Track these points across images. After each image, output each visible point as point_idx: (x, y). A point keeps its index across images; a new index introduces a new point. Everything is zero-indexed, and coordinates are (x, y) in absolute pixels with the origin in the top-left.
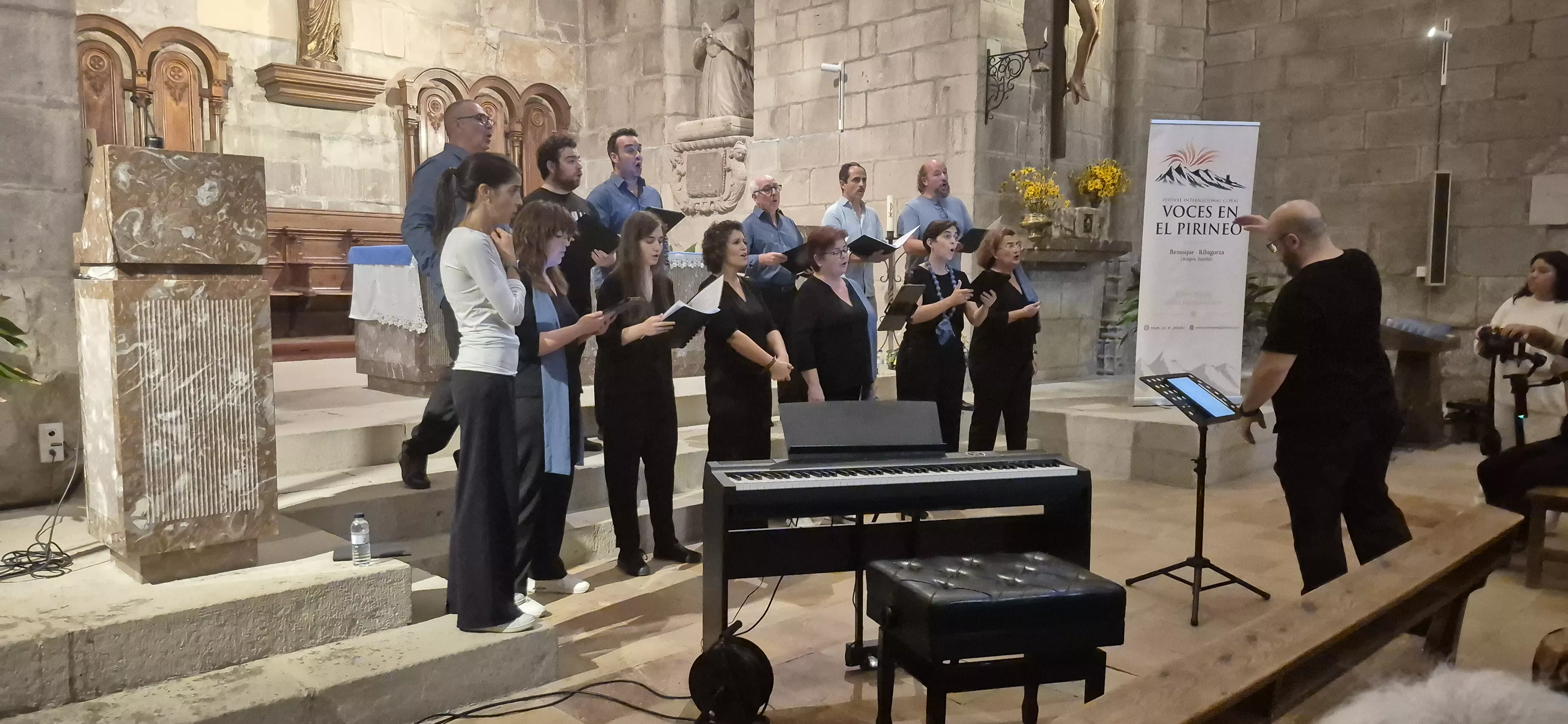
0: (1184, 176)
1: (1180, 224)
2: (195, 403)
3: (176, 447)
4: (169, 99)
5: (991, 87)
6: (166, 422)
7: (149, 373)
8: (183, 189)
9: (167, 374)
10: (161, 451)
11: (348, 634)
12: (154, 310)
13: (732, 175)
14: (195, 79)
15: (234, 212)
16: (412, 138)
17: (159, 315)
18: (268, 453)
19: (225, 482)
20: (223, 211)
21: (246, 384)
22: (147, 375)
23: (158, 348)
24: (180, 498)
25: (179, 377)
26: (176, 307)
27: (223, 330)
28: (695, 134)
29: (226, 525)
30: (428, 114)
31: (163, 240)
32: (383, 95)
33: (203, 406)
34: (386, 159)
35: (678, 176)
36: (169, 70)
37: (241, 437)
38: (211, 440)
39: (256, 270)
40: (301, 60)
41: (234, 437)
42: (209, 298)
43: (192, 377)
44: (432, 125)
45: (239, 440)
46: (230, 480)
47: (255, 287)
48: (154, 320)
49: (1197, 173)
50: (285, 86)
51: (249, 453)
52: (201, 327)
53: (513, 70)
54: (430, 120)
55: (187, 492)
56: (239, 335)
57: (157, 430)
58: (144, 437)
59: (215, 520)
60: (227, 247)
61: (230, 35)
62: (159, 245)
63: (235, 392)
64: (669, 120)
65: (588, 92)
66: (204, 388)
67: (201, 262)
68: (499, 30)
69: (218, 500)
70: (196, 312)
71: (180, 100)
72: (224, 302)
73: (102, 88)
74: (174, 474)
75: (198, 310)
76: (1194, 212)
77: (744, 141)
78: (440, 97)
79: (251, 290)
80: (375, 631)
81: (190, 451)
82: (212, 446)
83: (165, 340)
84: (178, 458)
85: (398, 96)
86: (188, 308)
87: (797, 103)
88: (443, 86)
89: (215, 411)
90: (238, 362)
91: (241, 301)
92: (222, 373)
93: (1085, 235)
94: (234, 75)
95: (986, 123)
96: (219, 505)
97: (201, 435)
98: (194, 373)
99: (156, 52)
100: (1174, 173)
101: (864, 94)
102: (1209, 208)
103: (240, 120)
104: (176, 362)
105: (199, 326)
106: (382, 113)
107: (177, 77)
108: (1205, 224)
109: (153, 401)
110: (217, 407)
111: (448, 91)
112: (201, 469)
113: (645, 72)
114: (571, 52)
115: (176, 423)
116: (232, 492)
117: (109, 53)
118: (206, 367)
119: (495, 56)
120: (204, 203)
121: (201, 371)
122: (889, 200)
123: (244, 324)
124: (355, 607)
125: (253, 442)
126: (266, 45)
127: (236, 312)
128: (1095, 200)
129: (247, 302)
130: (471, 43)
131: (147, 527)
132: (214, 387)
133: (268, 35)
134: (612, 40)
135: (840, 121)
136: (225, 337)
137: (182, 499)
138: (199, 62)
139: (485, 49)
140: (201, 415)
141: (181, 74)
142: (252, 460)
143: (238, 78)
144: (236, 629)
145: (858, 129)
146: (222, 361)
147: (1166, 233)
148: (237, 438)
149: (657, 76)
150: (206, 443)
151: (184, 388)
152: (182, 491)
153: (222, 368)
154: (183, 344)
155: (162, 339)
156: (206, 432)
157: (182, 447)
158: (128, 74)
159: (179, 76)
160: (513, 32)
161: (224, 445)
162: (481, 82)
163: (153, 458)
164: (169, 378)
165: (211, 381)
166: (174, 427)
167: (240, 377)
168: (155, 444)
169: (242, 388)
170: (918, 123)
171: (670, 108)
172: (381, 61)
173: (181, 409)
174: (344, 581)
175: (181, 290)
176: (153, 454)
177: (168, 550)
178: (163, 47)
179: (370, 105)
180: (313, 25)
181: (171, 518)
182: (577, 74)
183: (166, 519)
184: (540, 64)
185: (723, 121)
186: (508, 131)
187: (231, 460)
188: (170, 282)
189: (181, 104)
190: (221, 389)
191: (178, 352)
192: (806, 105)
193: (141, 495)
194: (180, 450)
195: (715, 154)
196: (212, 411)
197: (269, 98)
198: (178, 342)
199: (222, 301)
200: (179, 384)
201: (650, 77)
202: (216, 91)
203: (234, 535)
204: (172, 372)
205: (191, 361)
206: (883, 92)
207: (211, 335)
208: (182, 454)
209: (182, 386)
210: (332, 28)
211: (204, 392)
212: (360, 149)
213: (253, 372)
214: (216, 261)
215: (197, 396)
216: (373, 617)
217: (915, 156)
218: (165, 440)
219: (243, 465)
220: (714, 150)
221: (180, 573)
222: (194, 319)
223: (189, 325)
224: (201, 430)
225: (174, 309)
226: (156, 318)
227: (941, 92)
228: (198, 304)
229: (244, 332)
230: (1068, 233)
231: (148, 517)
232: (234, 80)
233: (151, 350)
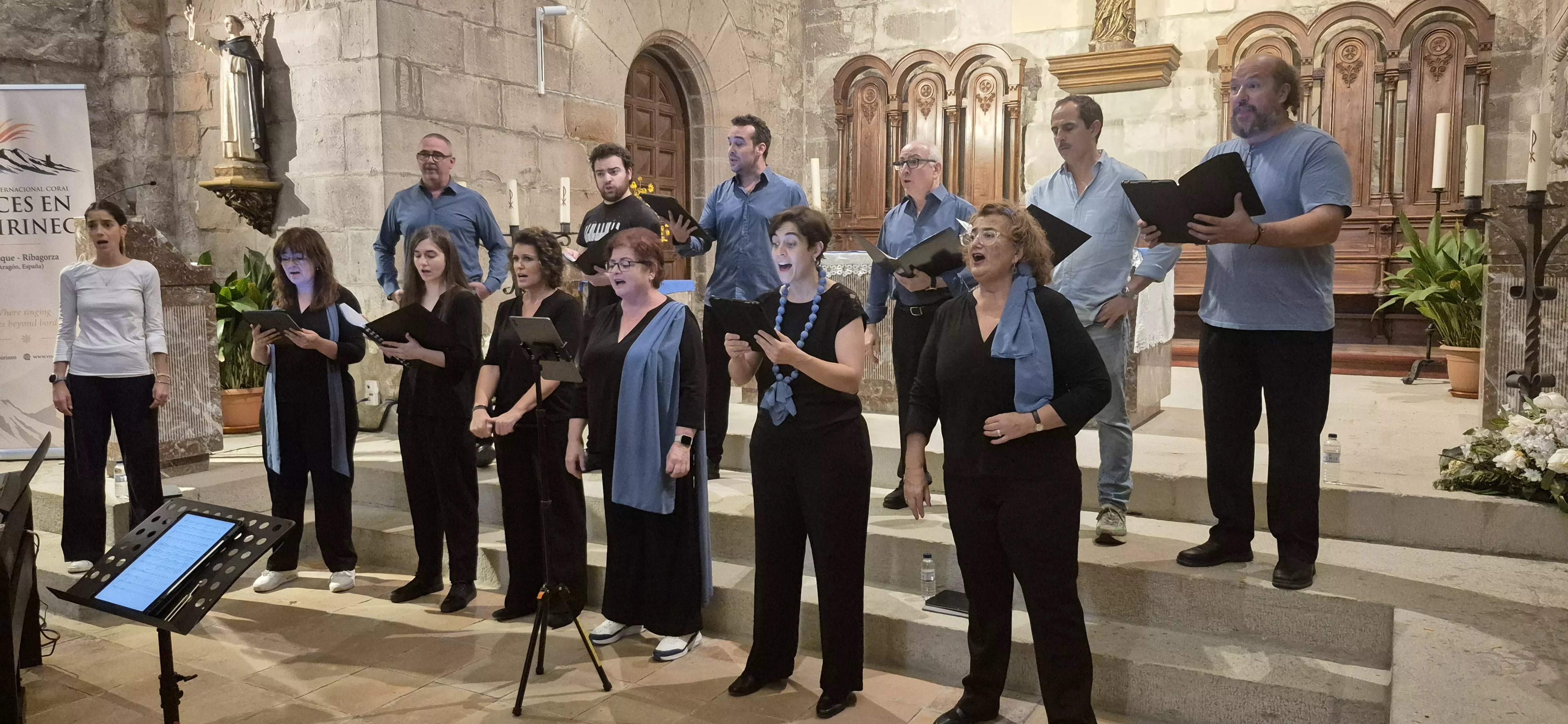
4: (979, 111)
14: (1000, 87)
36: (979, 85)
40: (1090, 45)
61: (1041, 36)
71: (988, 110)
94: (1042, 75)
106: (1199, 82)
107: (985, 90)
126: (1074, 36)
141: (989, 86)
143: (1045, 77)
159: (987, 88)
162: (1331, 14)
172: (1204, 21)
179: (1170, 78)
180: (1100, 6)
186: (1381, 70)
189: (989, 113)
202: (1012, 95)
210: (1119, 2)
212: (1169, 129)
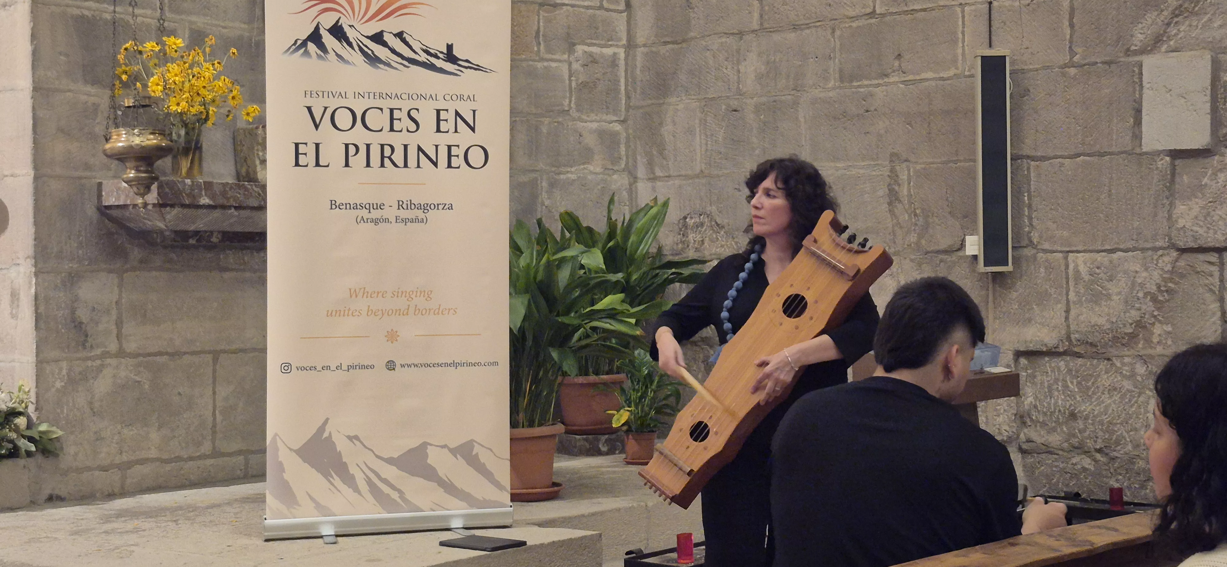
0: (351, 45)
1: (347, 146)
76: (377, 119)
100: (328, 39)
102: (414, 113)
108: (406, 147)
147: (318, 164)
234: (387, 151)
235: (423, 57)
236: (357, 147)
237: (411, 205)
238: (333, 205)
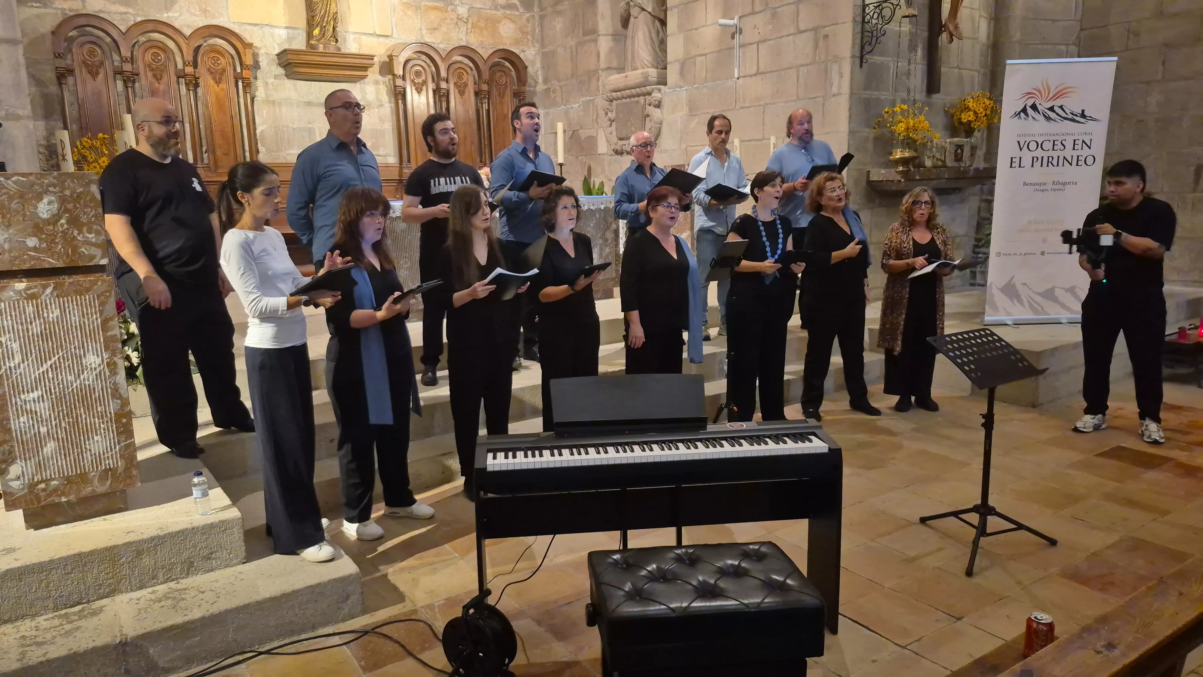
0: (1039, 113)
1: (1033, 158)
2: (54, 383)
3: (41, 421)
4: (212, 82)
5: (866, 34)
6: (29, 401)
7: (9, 363)
8: (23, 206)
9: (26, 362)
10: (27, 425)
11: (188, 574)
12: (8, 310)
13: (651, 121)
14: (230, 65)
15: (74, 222)
16: (400, 102)
17: (13, 314)
18: (124, 421)
19: (88, 447)
20: (63, 221)
21: (99, 365)
22: (7, 364)
23: (15, 341)
24: (49, 462)
25: (37, 363)
26: (28, 306)
27: (73, 322)
28: (621, 85)
29: (92, 481)
30: (413, 81)
31: (10, 251)
32: (376, 68)
33: (61, 386)
34: (381, 120)
35: (609, 122)
36: (210, 60)
37: (99, 409)
38: (72, 413)
39: (100, 269)
40: (308, 44)
41: (93, 410)
42: (58, 296)
43: (49, 363)
44: (416, 89)
45: (98, 412)
46: (92, 445)
47: (100, 283)
48: (9, 318)
49: (1051, 109)
50: (297, 67)
51: (107, 422)
52: (53, 321)
53: (480, 39)
54: (415, 85)
55: (54, 456)
56: (89, 325)
57: (22, 408)
58: (11, 415)
59: (83, 478)
60: (70, 252)
61: (255, 28)
62: (7, 254)
63: (90, 372)
64: (602, 74)
65: (542, 53)
66: (61, 370)
67: (47, 266)
68: (467, 7)
69: (83, 461)
70: (47, 308)
71: (220, 82)
72: (72, 298)
73: (161, 76)
74: (41, 442)
75: (49, 307)
76: (1048, 146)
77: (659, 90)
78: (419, 65)
79: (96, 287)
80: (212, 570)
81: (54, 423)
82: (72, 418)
83: (21, 334)
84: (44, 430)
85: (387, 68)
86: (40, 305)
87: (702, 55)
88: (424, 57)
89: (73, 390)
90: (90, 347)
91: (87, 297)
92: (76, 358)
93: (955, 164)
94: (260, 59)
95: (861, 66)
96: (84, 465)
97: (63, 410)
98: (50, 359)
99: (200, 46)
100: (1030, 111)
101: (755, 45)
102: (1063, 142)
103: (267, 95)
104: (33, 351)
105: (51, 320)
106: (376, 83)
107: (216, 65)
108: (1058, 157)
109: (15, 384)
110: (75, 386)
111: (428, 61)
112: (65, 437)
113: (584, 34)
114: (528, 20)
115: (39, 402)
116: (95, 454)
117: (164, 49)
118: (61, 354)
119: (465, 28)
120: (45, 216)
121: (57, 357)
122: (773, 140)
123: (92, 316)
124: (192, 552)
125: (110, 413)
126: (283, 33)
127: (84, 305)
128: (969, 131)
129: (94, 297)
130: (445, 19)
131: (21, 487)
132: (70, 370)
133: (285, 25)
134: (559, 8)
135: (736, 71)
136: (76, 327)
137: (51, 463)
138: (233, 52)
139: (457, 23)
140: (60, 393)
141: (219, 62)
142: (110, 428)
143: (263, 62)
144: (83, 575)
145: (751, 76)
146: (75, 348)
147: (1020, 166)
148: (95, 411)
149: (593, 37)
150: (68, 416)
151: (43, 372)
152: (50, 456)
153: (76, 354)
154: (38, 336)
155: (18, 333)
156: (66, 407)
157: (47, 421)
158: (180, 66)
159: (218, 64)
160: (479, 7)
161: (84, 416)
162: (454, 52)
163: (21, 431)
164: (28, 365)
165: (67, 365)
166: (37, 404)
167: (93, 360)
168: (22, 420)
169: (95, 369)
170: (801, 69)
171: (603, 65)
172: (374, 40)
173: (42, 390)
174: (179, 532)
175: (32, 291)
176: (20, 427)
177: (43, 503)
178: (206, 42)
179: (365, 77)
180: (316, 15)
181: (42, 478)
182: (533, 39)
183: (38, 479)
184: (502, 32)
185: (642, 74)
186: (477, 90)
187: (91, 429)
188: (21, 285)
189: (221, 86)
190: (76, 371)
191: (34, 343)
192: (709, 56)
193: (13, 461)
194: (45, 423)
195: (637, 102)
196: (70, 390)
197: (288, 76)
198: (33, 335)
199: (70, 298)
200: (38, 369)
201: (587, 38)
202: (246, 74)
203: (101, 489)
204: (30, 360)
205: (47, 350)
206: (772, 42)
207: (63, 327)
208: (47, 426)
209: (41, 371)
210: (331, 16)
211: (61, 375)
213: (104, 355)
214: (60, 264)
215: (56, 379)
216: (210, 558)
217: (798, 99)
218: (30, 416)
219: (102, 431)
220: (636, 99)
221: (59, 519)
222: (45, 315)
223: (42, 320)
224: (62, 406)
225: (27, 308)
226: (11, 316)
227: (821, 40)
228: (48, 301)
229: (93, 323)
230: (940, 163)
231: (22, 478)
232: (261, 64)
233: (9, 343)
234: (1050, 159)
235: (1070, 116)
236: (1037, 158)
237: (1059, 183)
238: (1025, 184)
